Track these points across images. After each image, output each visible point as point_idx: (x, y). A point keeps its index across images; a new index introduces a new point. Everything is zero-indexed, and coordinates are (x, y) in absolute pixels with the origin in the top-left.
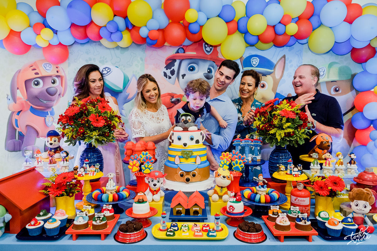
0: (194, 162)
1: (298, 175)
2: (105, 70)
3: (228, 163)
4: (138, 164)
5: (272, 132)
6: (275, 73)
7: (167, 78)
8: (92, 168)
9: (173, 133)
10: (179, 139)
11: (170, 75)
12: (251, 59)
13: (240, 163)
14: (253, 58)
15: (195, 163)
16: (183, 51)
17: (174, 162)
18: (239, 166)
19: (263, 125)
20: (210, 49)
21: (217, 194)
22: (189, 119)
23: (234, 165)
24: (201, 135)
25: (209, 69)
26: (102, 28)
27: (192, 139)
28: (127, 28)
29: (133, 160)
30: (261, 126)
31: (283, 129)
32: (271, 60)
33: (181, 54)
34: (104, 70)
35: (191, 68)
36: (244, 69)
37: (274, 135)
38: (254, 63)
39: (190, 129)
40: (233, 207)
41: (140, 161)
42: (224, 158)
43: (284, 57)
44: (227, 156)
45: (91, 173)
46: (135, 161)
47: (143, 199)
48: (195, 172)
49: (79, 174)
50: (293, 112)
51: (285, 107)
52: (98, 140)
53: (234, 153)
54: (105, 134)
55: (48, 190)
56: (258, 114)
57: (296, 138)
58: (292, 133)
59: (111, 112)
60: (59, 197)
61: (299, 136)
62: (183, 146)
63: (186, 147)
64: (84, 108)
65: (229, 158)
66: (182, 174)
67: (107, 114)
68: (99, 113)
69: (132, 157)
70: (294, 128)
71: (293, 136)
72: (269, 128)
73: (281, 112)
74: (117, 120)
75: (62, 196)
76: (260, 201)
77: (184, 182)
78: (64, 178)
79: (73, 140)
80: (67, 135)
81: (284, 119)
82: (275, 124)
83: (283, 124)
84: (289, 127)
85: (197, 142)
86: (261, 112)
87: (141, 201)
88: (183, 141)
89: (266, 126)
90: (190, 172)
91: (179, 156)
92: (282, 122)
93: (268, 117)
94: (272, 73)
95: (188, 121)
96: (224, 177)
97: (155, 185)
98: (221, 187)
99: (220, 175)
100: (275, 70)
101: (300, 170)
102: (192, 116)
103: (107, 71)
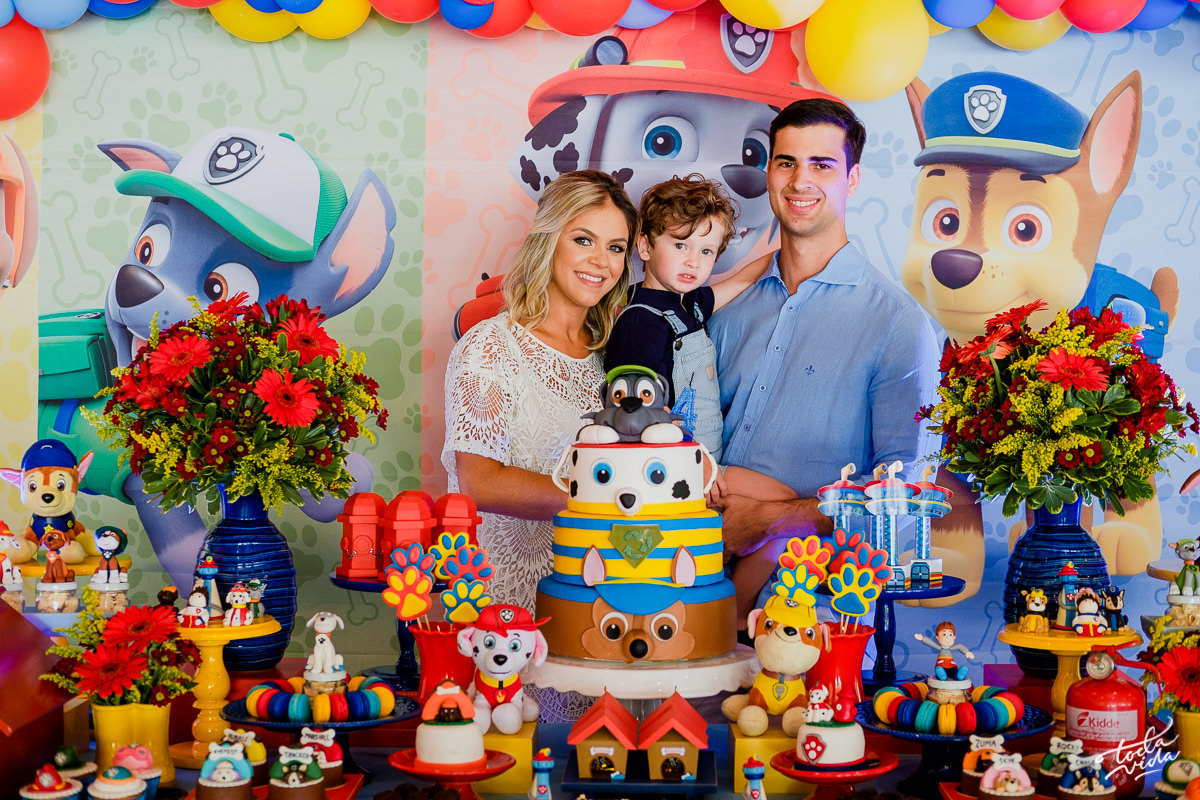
0: (667, 574)
1: (1095, 628)
2: (229, 152)
3: (813, 582)
4: (425, 586)
5: (1005, 446)
6: (1087, 165)
7: (537, 188)
8: (237, 594)
9: (574, 453)
10: (603, 477)
11: (555, 176)
12: (966, 95)
13: (863, 581)
14: (972, 89)
15: (672, 579)
16: (619, 55)
17: (582, 577)
18: (859, 592)
20: (757, 45)
21: (764, 706)
22: (645, 392)
23: (839, 590)
24: (698, 461)
25: (749, 143)
27: (657, 477)
29: (402, 569)
30: (960, 424)
31: (1055, 437)
32: (1067, 100)
33: (610, 66)
34: (222, 150)
35: (660, 141)
36: (928, 143)
37: (1016, 459)
38: (981, 113)
39: (650, 435)
41: (433, 571)
42: (805, 557)
43: (1134, 82)
44: (810, 553)
45: (234, 614)
46: (412, 575)
47: (458, 710)
48: (669, 619)
49: (186, 618)
50: (1098, 361)
51: (1064, 341)
52: (284, 483)
53: (843, 542)
54: (318, 458)
55: (75, 674)
56: (953, 369)
57: (1109, 474)
58: (1090, 453)
59: (336, 363)
60: (113, 704)
61: (1124, 467)
62: (616, 503)
63: (632, 513)
64: (231, 343)
65: (818, 561)
66: (613, 627)
67: (323, 371)
68: (293, 366)
69: (399, 556)
70: (1103, 429)
71: (1094, 464)
72: (992, 428)
73: (1044, 364)
74: (364, 396)
75: (123, 702)
76: (935, 726)
77: (623, 658)
78: (139, 628)
79: (181, 480)
80: (158, 461)
81: (1058, 391)
82: (1019, 413)
83: (1050, 416)
84: (1079, 428)
85: (681, 490)
86: (961, 361)
87: (451, 716)
88: (618, 484)
89: (983, 421)
90: (648, 618)
91: (599, 551)
92: (1046, 404)
93: (994, 383)
94: (1070, 164)
95: (641, 400)
96: (789, 631)
97: (500, 663)
98: (780, 676)
99: (776, 623)
100: (1087, 151)
101: (1112, 611)
102: (658, 381)
103: (236, 154)
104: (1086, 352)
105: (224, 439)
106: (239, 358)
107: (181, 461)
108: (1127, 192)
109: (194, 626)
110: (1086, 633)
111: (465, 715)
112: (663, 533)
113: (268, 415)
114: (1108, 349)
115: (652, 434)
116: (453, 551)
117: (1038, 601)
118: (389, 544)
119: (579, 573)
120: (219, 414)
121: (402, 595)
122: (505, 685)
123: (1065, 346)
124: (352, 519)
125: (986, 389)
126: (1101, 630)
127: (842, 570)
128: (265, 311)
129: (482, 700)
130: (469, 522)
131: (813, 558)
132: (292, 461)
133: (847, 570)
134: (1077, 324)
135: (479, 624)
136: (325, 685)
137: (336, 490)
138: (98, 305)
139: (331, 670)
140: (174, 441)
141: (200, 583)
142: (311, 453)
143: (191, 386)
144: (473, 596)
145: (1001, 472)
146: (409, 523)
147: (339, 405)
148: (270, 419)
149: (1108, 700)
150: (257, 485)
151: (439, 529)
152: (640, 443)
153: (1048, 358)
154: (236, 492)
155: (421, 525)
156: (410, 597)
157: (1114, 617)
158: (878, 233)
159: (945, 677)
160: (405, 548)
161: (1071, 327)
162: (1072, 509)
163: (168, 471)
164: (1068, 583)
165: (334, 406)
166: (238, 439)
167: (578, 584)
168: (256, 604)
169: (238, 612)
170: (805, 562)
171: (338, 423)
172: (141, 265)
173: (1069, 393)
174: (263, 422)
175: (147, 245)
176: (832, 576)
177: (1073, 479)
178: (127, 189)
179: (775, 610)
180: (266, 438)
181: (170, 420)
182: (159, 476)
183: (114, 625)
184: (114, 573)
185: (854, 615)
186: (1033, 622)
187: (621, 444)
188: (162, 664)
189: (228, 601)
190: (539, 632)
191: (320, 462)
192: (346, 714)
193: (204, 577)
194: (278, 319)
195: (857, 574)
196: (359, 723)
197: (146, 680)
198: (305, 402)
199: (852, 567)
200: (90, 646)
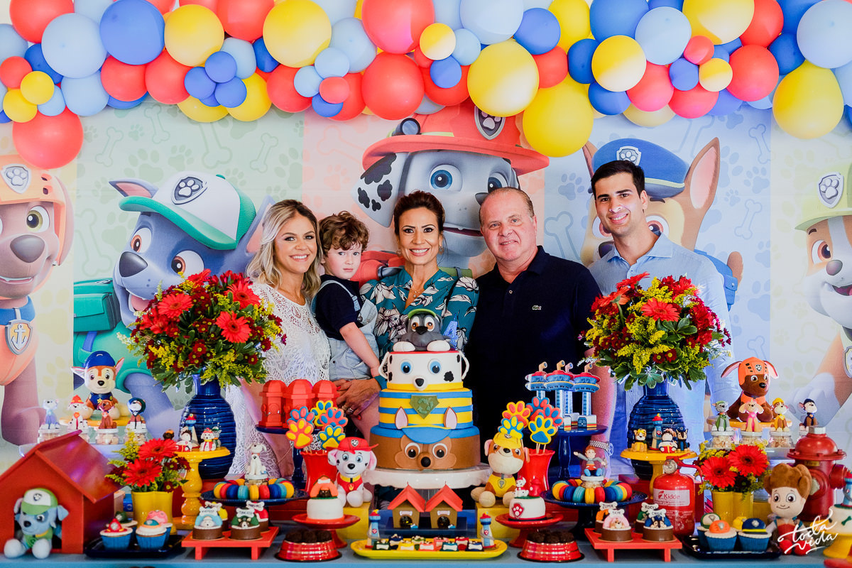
0: (441, 422)
1: (671, 448)
2: (186, 186)
3: (521, 426)
4: (310, 429)
5: (623, 352)
6: (688, 192)
7: (367, 206)
8: (207, 434)
9: (391, 357)
10: (406, 370)
11: (378, 200)
12: (618, 152)
13: (547, 425)
14: (621, 148)
15: (444, 425)
16: (415, 129)
17: (395, 424)
18: (545, 431)
19: (606, 337)
20: (496, 123)
21: (493, 492)
22: (429, 323)
23: (534, 430)
24: (458, 361)
25: (492, 180)
26: (192, 70)
27: (436, 370)
28: (259, 69)
29: (296, 420)
30: (601, 340)
31: (651, 346)
33: (410, 136)
34: (182, 185)
35: (440, 179)
37: (629, 359)
39: (432, 346)
40: (520, 507)
41: (313, 422)
42: (517, 413)
43: (715, 144)
44: (519, 411)
45: (205, 445)
46: (302, 423)
47: (329, 491)
48: (442, 447)
49: (180, 447)
50: (675, 305)
51: (656, 295)
52: (231, 374)
53: (538, 404)
54: (249, 361)
55: (124, 475)
56: (598, 310)
57: (680, 366)
58: (670, 355)
59: (259, 308)
60: (143, 491)
61: (689, 363)
62: (414, 385)
63: (422, 389)
64: (203, 298)
65: (524, 415)
66: (412, 451)
67: (252, 312)
68: (237, 309)
69: (295, 413)
70: (677, 342)
71: (672, 361)
72: (617, 342)
73: (645, 307)
74: (274, 326)
75: (149, 490)
76: (583, 500)
77: (417, 468)
78: (158, 450)
79: (175, 373)
80: (163, 362)
81: (652, 322)
82: (632, 334)
83: (649, 335)
84: (664, 342)
85: (449, 377)
86: (601, 306)
87: (326, 495)
88: (415, 373)
89: (613, 338)
90: (430, 446)
91: (405, 410)
92: (646, 329)
93: (619, 318)
94: (679, 192)
95: (427, 328)
96: (506, 450)
97: (351, 468)
98: (500, 475)
99: (499, 447)
100: (688, 184)
101: (681, 440)
102: (436, 317)
103: (191, 187)
104: (667, 301)
105: (200, 350)
106: (207, 305)
107: (175, 362)
108: (712, 208)
109: (184, 451)
110: (666, 451)
111: (333, 494)
112: (439, 400)
113: (224, 336)
114: (680, 299)
115: (433, 346)
116: (324, 411)
117: (641, 435)
118: (289, 407)
119: (393, 422)
120: (196, 336)
121: (297, 434)
122: (354, 481)
123: (656, 297)
124: (268, 394)
125: (615, 321)
126: (674, 449)
127: (536, 419)
128: (220, 280)
129: (341, 489)
130: (332, 396)
131: (521, 414)
132: (237, 362)
133: (539, 419)
134: (664, 285)
135: (340, 448)
136: (257, 481)
137: (258, 378)
138: (109, 276)
139: (260, 474)
140: (172, 351)
141: (186, 428)
142: (246, 357)
143: (180, 321)
144: (336, 435)
145: (623, 366)
146: (299, 396)
147: (262, 331)
148: (224, 338)
149: (674, 485)
150: (216, 375)
151: (316, 399)
152: (426, 351)
153: (647, 304)
154: (205, 379)
155: (307, 397)
156: (301, 435)
157: (682, 443)
158: (567, 231)
159: (590, 474)
160: (298, 409)
161: (660, 287)
162: (661, 386)
163: (168, 367)
164: (657, 425)
165: (259, 332)
166: (207, 350)
167: (393, 428)
168: (216, 440)
169: (208, 444)
170: (516, 416)
171: (261, 341)
172: (134, 252)
173: (659, 323)
174: (220, 340)
175: (138, 240)
176: (531, 422)
177: (662, 370)
178: (126, 207)
179: (499, 440)
180: (222, 349)
181: (169, 340)
182: (163, 371)
183: (143, 448)
184: (139, 423)
185: (543, 444)
186: (637, 446)
187: (416, 351)
188: (170, 469)
189: (202, 438)
190: (372, 452)
191: (251, 362)
192: (269, 495)
193: (189, 425)
194: (227, 284)
195: (544, 421)
196: (275, 500)
197: (160, 478)
198: (243, 329)
199: (541, 417)
200: (131, 460)
